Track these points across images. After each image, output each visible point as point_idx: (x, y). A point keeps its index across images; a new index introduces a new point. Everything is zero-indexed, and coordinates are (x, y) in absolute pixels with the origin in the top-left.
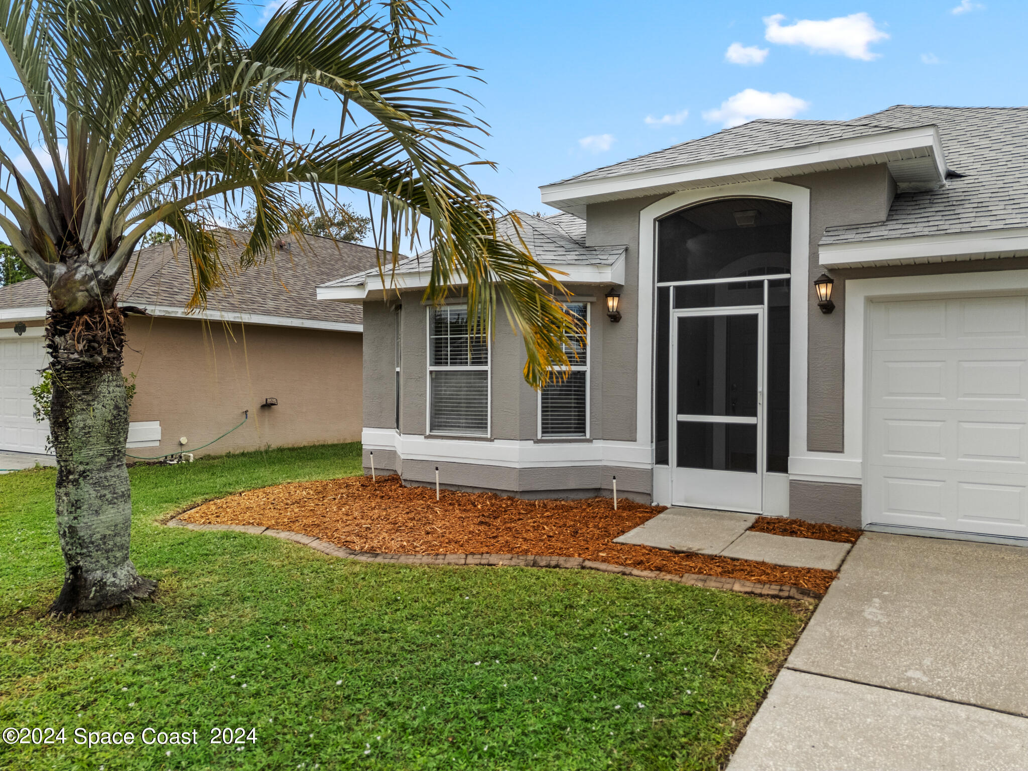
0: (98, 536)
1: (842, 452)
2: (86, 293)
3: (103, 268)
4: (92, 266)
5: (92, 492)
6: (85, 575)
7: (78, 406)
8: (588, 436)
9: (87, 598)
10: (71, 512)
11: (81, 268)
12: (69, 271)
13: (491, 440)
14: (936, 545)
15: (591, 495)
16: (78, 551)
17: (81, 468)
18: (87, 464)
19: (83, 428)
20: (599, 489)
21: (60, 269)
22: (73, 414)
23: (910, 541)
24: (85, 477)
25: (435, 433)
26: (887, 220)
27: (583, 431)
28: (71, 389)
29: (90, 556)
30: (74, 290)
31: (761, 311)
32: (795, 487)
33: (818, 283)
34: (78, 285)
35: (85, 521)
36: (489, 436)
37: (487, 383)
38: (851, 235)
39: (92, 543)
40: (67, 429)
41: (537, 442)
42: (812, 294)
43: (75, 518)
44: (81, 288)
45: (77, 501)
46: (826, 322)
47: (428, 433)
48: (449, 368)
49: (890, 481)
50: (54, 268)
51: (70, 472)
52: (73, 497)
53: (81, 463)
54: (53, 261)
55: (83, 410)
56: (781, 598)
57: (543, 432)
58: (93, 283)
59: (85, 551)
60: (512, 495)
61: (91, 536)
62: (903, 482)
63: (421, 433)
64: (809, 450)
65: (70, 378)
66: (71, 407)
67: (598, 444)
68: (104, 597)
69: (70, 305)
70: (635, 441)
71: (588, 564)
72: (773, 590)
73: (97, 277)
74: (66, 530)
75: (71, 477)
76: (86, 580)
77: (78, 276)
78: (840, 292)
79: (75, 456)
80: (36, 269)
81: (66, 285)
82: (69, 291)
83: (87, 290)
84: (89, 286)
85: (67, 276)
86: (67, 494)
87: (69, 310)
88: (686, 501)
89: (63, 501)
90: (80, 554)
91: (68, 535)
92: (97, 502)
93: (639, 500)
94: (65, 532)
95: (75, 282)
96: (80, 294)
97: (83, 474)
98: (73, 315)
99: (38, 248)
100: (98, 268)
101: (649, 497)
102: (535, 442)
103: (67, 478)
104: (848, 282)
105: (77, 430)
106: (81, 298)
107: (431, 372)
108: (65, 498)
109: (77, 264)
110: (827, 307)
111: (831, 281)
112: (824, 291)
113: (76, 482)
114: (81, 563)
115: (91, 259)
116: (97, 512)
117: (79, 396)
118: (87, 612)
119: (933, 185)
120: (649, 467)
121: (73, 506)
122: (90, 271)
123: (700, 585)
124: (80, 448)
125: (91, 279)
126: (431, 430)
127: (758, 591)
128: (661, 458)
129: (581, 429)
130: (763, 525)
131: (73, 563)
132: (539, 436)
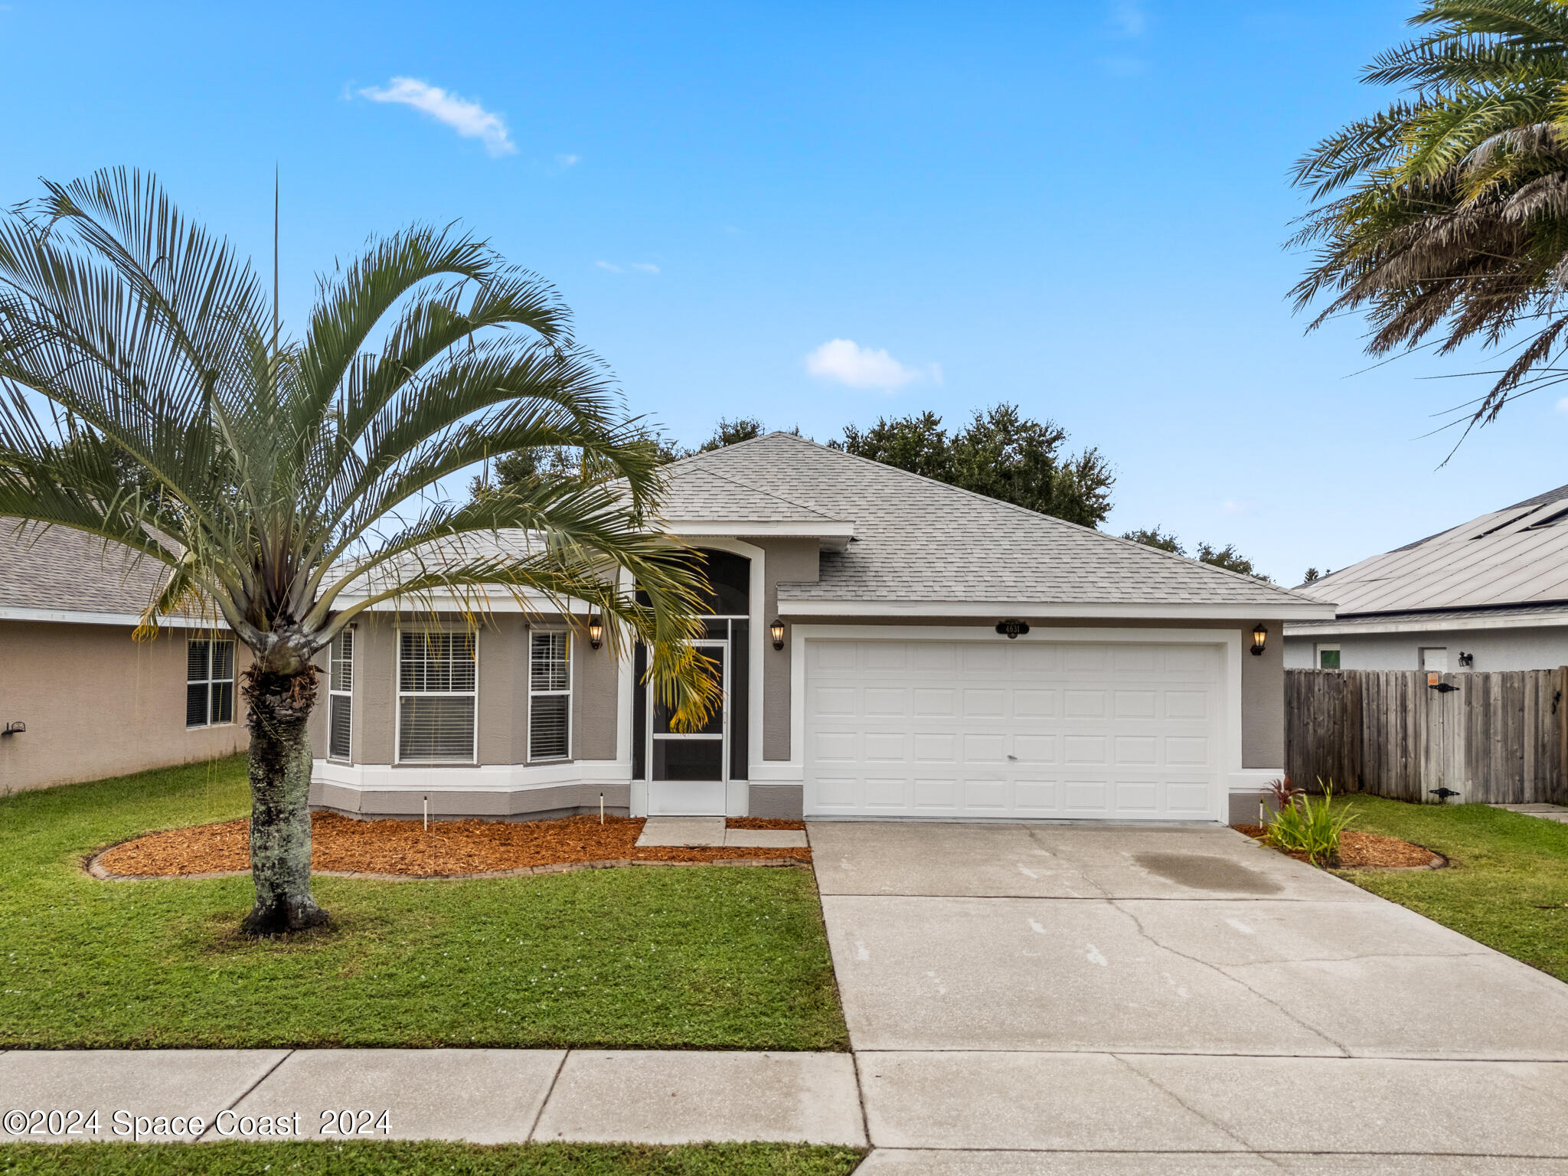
0: (301, 865)
1: (789, 760)
2: (298, 658)
3: (315, 638)
4: (306, 636)
5: (299, 827)
6: (288, 900)
7: (293, 755)
8: (570, 758)
9: (296, 918)
10: (282, 846)
11: (294, 637)
12: (281, 639)
13: (477, 766)
14: (856, 826)
15: (570, 813)
16: (286, 879)
17: (291, 807)
18: (295, 804)
19: (296, 773)
20: (578, 807)
21: (273, 638)
22: (287, 763)
23: (840, 825)
24: (294, 815)
25: (403, 762)
26: (821, 581)
27: (566, 753)
28: (285, 740)
29: (294, 883)
30: (287, 656)
31: (726, 645)
32: (753, 790)
33: (773, 626)
34: (291, 651)
35: (294, 852)
36: (475, 762)
37: (473, 708)
38: (797, 592)
39: (297, 871)
40: (283, 775)
41: (527, 765)
42: (768, 635)
43: (286, 851)
44: (294, 654)
45: (288, 836)
46: (778, 656)
47: (397, 761)
48: (425, 694)
49: (820, 781)
50: (268, 637)
51: (280, 812)
52: (284, 833)
53: (291, 803)
54: (267, 631)
55: (296, 757)
56: (786, 866)
57: (532, 756)
58: (305, 650)
59: (291, 878)
60: (500, 819)
61: (297, 866)
62: (826, 781)
63: (388, 761)
64: (765, 759)
65: (285, 731)
66: (287, 756)
67: (579, 764)
68: (308, 916)
69: (284, 668)
70: (615, 759)
71: (634, 862)
72: (780, 862)
73: (310, 644)
74: (276, 862)
75: (281, 816)
76: (290, 904)
77: (291, 644)
78: (788, 634)
79: (287, 796)
80: (250, 637)
81: (280, 651)
82: (283, 657)
83: (299, 656)
84: (301, 653)
85: (280, 644)
86: (278, 831)
87: (281, 673)
88: (660, 811)
89: (274, 837)
90: (288, 882)
91: (277, 866)
92: (301, 835)
93: (618, 814)
94: (274, 864)
95: (288, 649)
96: (293, 659)
97: (292, 813)
98: (287, 677)
99: (253, 620)
100: (311, 638)
101: (627, 811)
102: (525, 766)
103: (278, 816)
104: (793, 626)
105: (292, 775)
106: (294, 662)
107: (401, 698)
108: (276, 834)
109: (288, 634)
110: (779, 646)
111: (782, 626)
112: (778, 633)
113: (287, 820)
114: (287, 890)
115: (306, 629)
116: (302, 845)
117: (292, 746)
118: (300, 929)
119: (841, 549)
120: (628, 783)
121: (284, 840)
122: (303, 640)
123: (728, 865)
124: (292, 790)
125: (304, 646)
126: (401, 758)
127: (770, 864)
128: (639, 773)
129: (565, 752)
130: (733, 823)
131: (279, 890)
132: (529, 761)
